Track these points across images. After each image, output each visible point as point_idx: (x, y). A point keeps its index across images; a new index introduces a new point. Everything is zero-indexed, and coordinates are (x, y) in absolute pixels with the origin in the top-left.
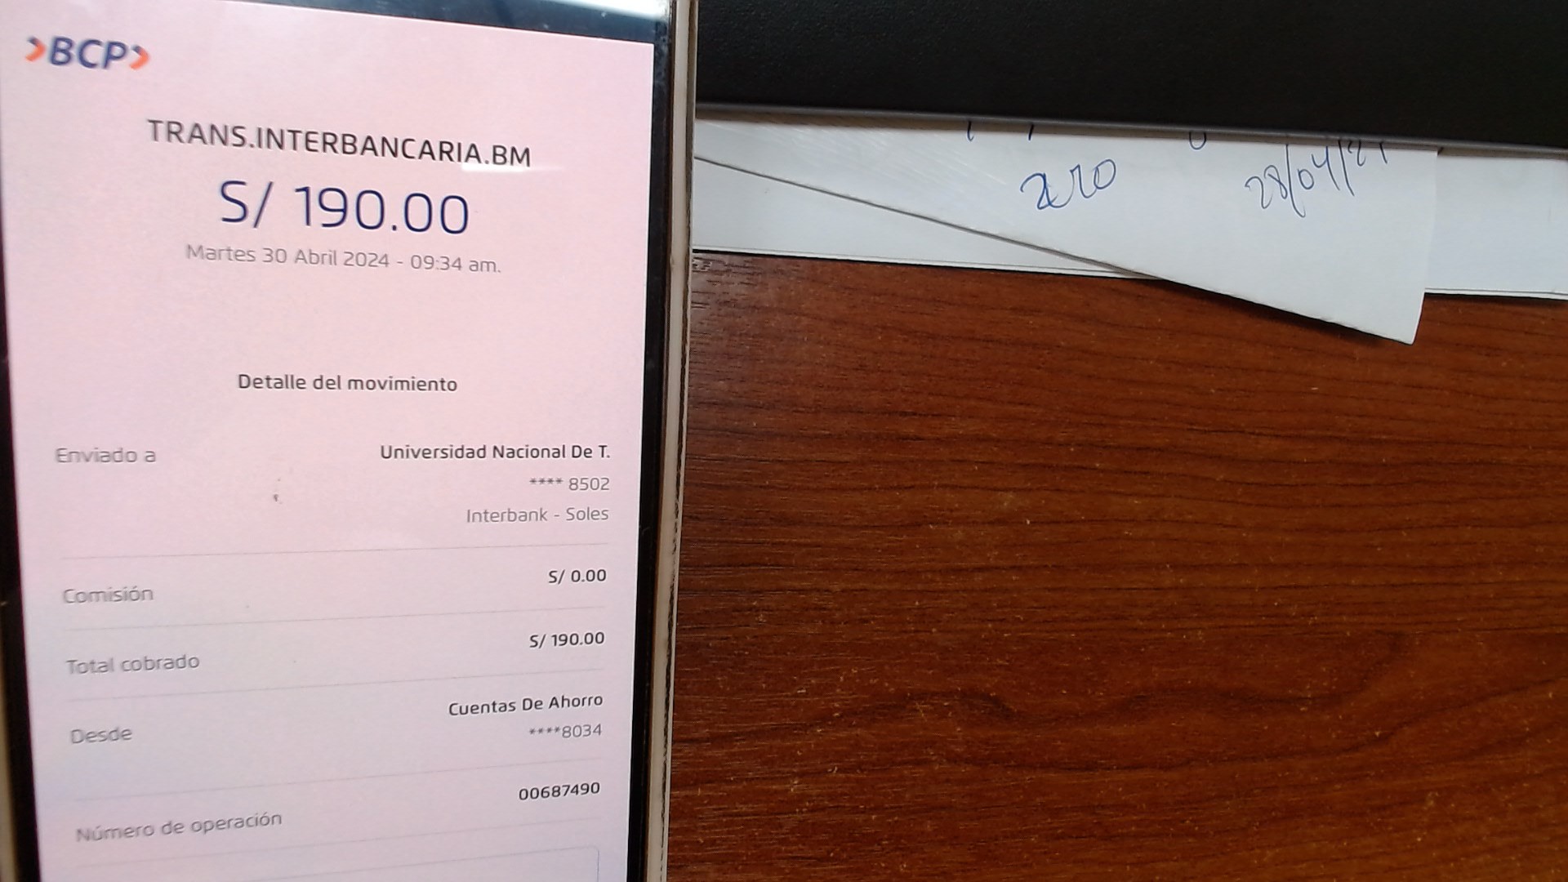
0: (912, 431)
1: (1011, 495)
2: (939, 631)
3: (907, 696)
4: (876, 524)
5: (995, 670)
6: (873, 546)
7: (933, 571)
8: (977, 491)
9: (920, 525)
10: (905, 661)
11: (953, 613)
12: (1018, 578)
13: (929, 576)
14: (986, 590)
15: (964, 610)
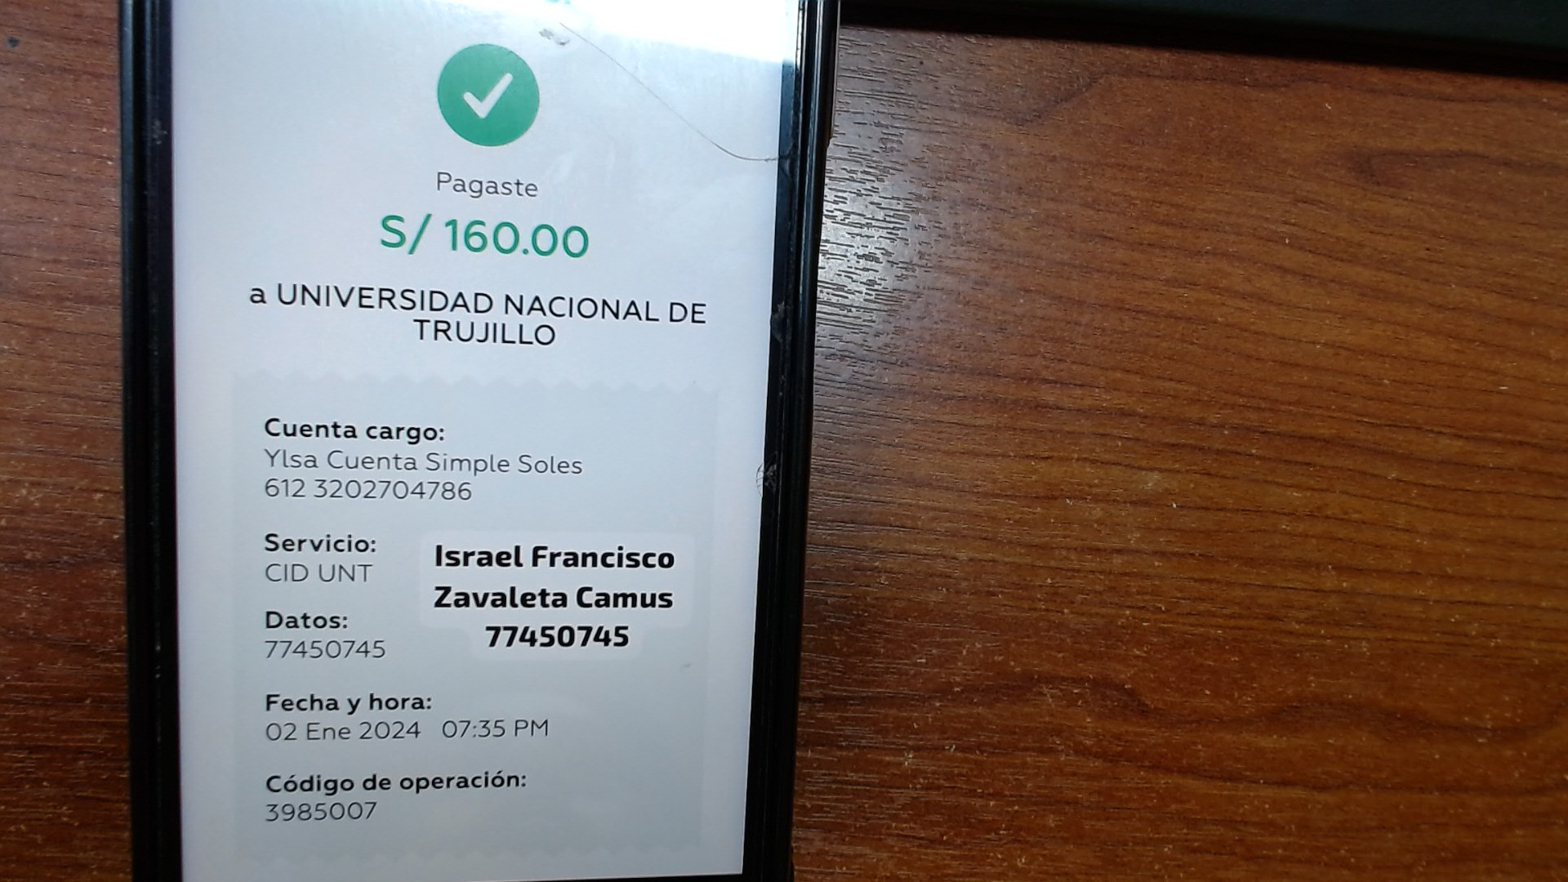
0: (1051, 399)
1: (1156, 476)
2: (1072, 613)
3: (1033, 678)
4: (1008, 493)
5: (1131, 660)
6: (1005, 516)
7: (1069, 549)
8: (1120, 467)
9: (1055, 498)
10: (1033, 640)
11: (1087, 595)
12: (1161, 564)
13: (1064, 553)
14: (1126, 574)
15: (1100, 593)
